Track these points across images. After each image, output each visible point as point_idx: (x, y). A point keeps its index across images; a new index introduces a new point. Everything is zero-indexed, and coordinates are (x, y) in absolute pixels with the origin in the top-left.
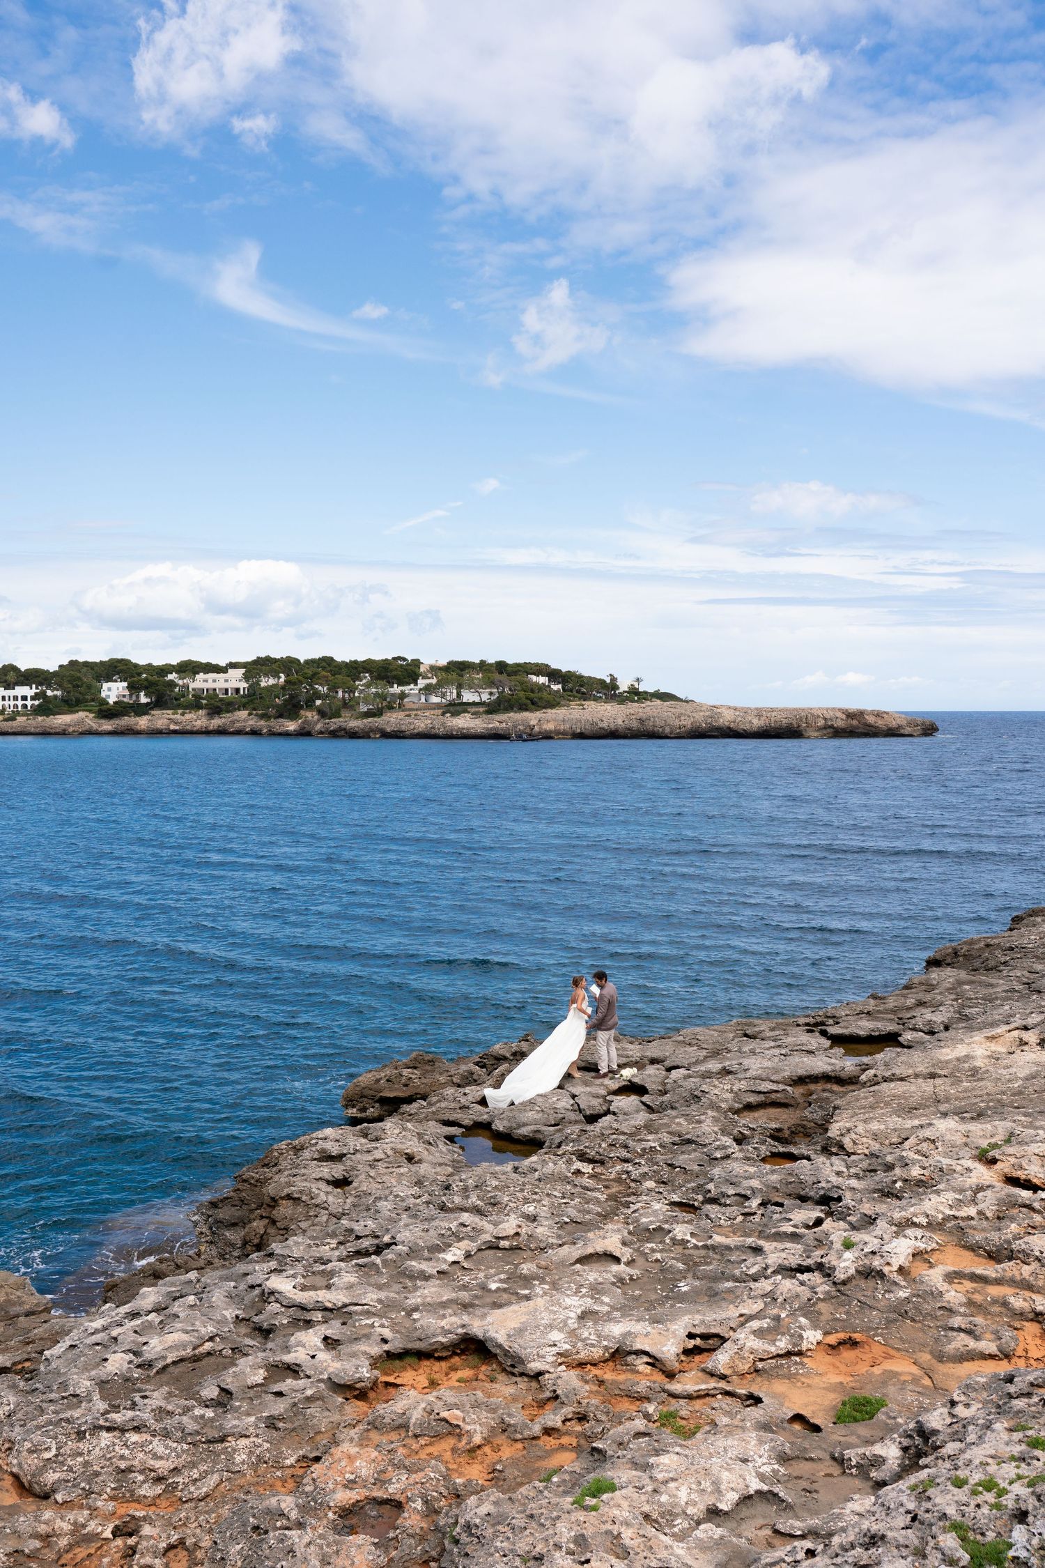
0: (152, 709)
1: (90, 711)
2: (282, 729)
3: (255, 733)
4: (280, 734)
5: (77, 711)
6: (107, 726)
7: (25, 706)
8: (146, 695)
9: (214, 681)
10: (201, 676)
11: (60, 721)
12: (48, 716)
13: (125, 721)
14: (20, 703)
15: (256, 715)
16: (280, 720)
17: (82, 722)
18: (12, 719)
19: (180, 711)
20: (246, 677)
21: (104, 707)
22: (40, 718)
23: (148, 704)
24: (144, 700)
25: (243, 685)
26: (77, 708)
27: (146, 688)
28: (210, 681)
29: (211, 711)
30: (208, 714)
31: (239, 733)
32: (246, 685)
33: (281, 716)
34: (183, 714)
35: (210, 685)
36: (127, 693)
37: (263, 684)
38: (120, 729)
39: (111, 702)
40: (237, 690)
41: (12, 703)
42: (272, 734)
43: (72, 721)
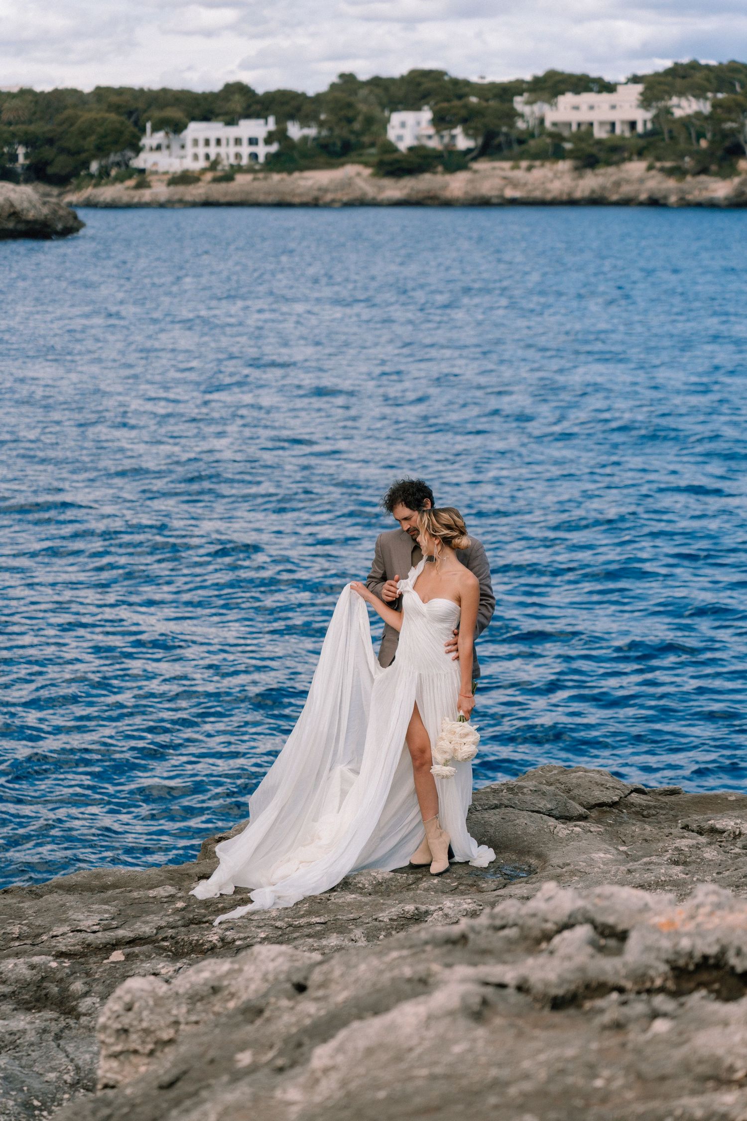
0: (475, 159)
1: (366, 164)
2: (704, 195)
3: (655, 202)
4: (699, 205)
5: (342, 164)
6: (394, 189)
7: (254, 156)
8: (467, 135)
9: (592, 108)
10: (567, 100)
11: (310, 183)
12: (290, 172)
13: (426, 182)
14: (246, 150)
15: (662, 170)
16: (703, 178)
17: (348, 183)
18: (228, 177)
19: (524, 164)
20: (646, 101)
21: (388, 158)
22: (276, 177)
23: (469, 151)
24: (463, 143)
25: (642, 117)
26: (343, 159)
27: (464, 121)
28: (584, 108)
29: (579, 163)
30: (576, 169)
31: (626, 203)
32: (649, 115)
33: (704, 171)
34: (529, 169)
35: (584, 116)
36: (431, 131)
37: (678, 113)
38: (415, 197)
39: (403, 146)
40: (633, 125)
41: (232, 150)
42: (686, 205)
43: (331, 181)
